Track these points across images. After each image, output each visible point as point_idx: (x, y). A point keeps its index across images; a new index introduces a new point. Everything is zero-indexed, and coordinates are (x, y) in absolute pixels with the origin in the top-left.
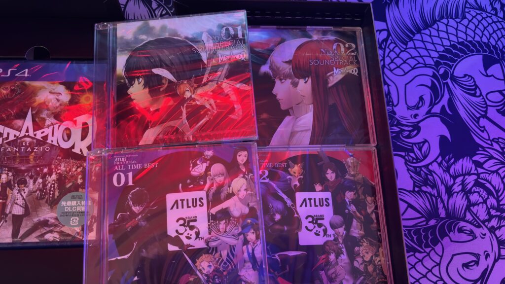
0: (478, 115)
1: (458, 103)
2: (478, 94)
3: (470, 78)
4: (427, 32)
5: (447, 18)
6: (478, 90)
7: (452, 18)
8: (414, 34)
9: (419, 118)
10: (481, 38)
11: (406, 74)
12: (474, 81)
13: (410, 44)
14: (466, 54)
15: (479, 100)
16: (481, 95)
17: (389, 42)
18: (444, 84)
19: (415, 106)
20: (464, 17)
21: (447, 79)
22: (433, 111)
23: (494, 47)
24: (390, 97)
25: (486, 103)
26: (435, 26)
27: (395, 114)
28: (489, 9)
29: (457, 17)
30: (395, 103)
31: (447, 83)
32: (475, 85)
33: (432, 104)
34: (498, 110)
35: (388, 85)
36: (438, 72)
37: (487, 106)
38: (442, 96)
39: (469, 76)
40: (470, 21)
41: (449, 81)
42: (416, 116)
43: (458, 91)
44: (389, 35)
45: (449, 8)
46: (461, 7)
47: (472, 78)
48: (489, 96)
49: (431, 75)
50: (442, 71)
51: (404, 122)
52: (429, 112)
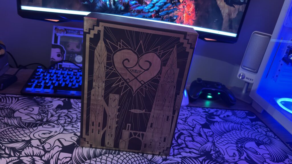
0: (262, 161)
1: (251, 156)
2: (259, 154)
3: (253, 149)
4: (228, 133)
5: (235, 130)
6: (258, 153)
7: (237, 130)
8: (224, 134)
9: (236, 160)
10: (252, 137)
11: (224, 145)
12: (255, 150)
13: (223, 136)
14: (247, 141)
15: (260, 156)
16: (260, 154)
17: (214, 135)
18: (242, 150)
19: (233, 156)
20: (242, 130)
21: (243, 148)
22: (241, 158)
23: (258, 140)
24: (220, 152)
25: (263, 157)
26: (231, 132)
27: (225, 158)
28: (251, 129)
29: (239, 130)
30: (223, 154)
31: (243, 149)
32: (256, 151)
33: (240, 156)
34: (270, 160)
35: (218, 148)
36: (238, 145)
37: (265, 158)
38: (243, 154)
39: (252, 148)
40: (244, 132)
41: (244, 149)
42: (234, 159)
43: (249, 153)
44: (213, 133)
45: (235, 127)
46: (239, 128)
47: (254, 149)
48: (264, 155)
49: (236, 146)
50: (240, 145)
51: (229, 161)
52: (240, 158)
